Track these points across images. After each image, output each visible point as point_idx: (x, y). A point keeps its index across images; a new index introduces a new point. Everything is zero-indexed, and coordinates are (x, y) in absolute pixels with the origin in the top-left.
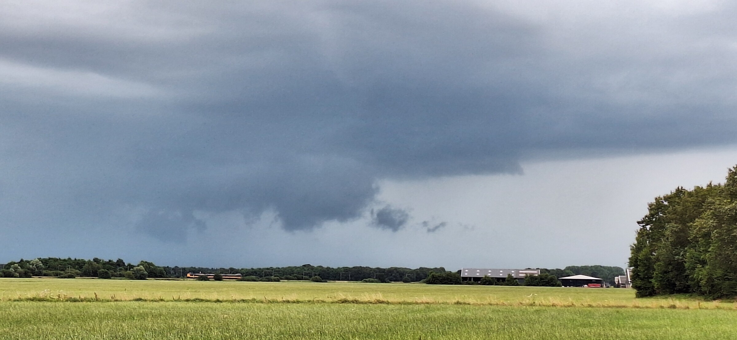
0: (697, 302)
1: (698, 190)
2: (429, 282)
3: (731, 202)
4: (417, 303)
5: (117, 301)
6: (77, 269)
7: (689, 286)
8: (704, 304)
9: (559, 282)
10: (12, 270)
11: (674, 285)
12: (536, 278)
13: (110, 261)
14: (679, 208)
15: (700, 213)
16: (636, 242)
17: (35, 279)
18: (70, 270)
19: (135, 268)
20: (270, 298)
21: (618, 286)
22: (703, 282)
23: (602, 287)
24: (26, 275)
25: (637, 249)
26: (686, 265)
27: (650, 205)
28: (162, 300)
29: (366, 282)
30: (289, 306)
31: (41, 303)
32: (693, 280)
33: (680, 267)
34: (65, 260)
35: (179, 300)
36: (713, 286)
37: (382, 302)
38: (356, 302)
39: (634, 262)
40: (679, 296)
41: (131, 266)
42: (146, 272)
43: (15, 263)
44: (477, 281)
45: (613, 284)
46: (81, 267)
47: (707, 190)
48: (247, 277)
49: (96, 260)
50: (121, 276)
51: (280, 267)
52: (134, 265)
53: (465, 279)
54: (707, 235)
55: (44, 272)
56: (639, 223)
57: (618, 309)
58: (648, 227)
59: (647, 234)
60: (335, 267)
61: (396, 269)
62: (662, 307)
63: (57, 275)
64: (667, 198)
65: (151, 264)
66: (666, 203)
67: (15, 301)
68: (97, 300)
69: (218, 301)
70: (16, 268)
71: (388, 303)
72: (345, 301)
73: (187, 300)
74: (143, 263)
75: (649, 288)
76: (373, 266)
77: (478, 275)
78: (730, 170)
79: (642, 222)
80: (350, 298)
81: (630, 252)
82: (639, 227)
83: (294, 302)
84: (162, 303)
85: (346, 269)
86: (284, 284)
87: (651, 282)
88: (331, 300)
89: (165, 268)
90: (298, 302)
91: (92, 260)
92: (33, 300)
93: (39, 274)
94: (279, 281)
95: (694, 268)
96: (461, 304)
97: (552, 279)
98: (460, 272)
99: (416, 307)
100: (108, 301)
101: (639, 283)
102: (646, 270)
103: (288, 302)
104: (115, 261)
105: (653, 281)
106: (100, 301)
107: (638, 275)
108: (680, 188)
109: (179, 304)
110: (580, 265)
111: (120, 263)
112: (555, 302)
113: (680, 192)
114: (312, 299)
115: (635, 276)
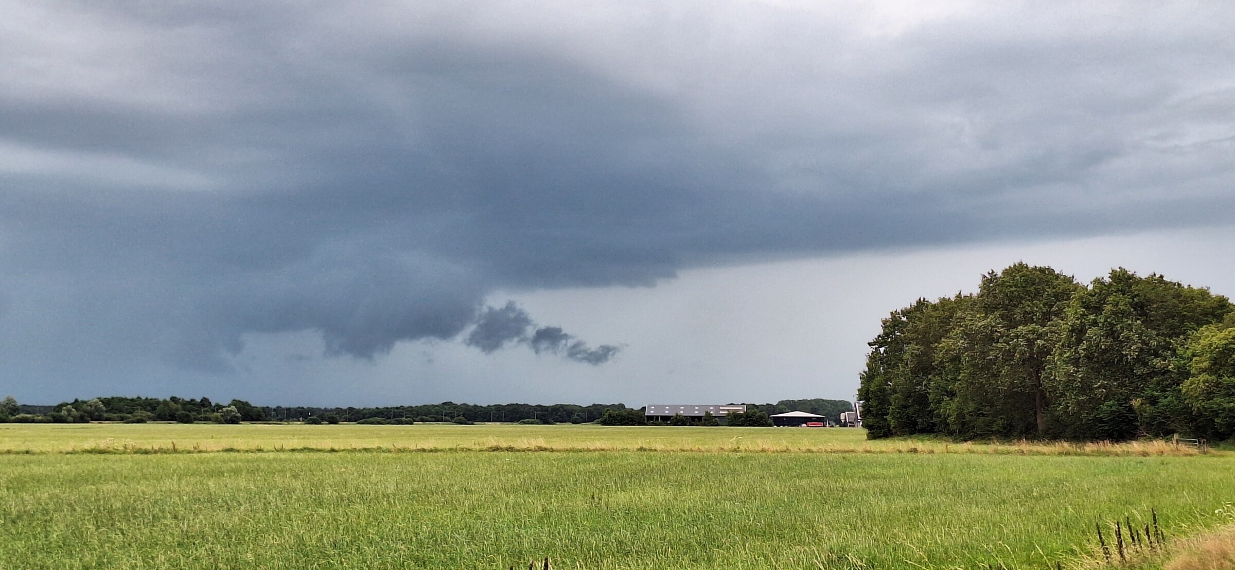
0: (944, 444)
1: (944, 302)
2: (604, 423)
3: (986, 317)
4: (589, 450)
5: (200, 452)
6: (149, 411)
7: (934, 424)
8: (953, 447)
9: (770, 421)
10: (64, 413)
11: (916, 423)
12: (741, 416)
13: (192, 400)
14: (921, 326)
15: (947, 331)
16: (867, 369)
17: (94, 425)
18: (139, 413)
19: (224, 409)
20: (400, 445)
21: (845, 425)
22: (951, 419)
23: (824, 426)
24: (82, 420)
25: (868, 378)
26: (930, 397)
27: (885, 322)
28: (260, 450)
29: (525, 423)
30: (425, 454)
31: (103, 456)
32: (939, 416)
33: (922, 399)
34: (132, 400)
35: (282, 450)
36: (963, 424)
37: (546, 449)
38: (510, 449)
39: (864, 394)
40: (921, 437)
41: (219, 407)
42: (239, 415)
43: (67, 404)
44: (666, 420)
45: (838, 422)
46: (154, 409)
47: (955, 302)
48: (371, 419)
49: (174, 399)
50: (207, 420)
51: (414, 406)
52: (226, 404)
53: (650, 418)
54: (956, 359)
55: (105, 415)
56: (870, 344)
57: (844, 455)
58: (882, 350)
59: (881, 359)
60: (485, 405)
61: (562, 406)
62: (900, 451)
63: (123, 420)
64: (904, 313)
65: (246, 404)
66: (904, 319)
67: (67, 453)
68: (175, 451)
69: (333, 450)
70: (69, 411)
71: (552, 450)
72: (496, 449)
73: (293, 450)
74: (235, 403)
75: (883, 427)
76: (533, 403)
77: (667, 413)
78: (984, 277)
79: (875, 343)
80: (504, 445)
81: (860, 381)
82: (870, 350)
83: (431, 451)
84: (259, 454)
85: (498, 408)
86: (418, 427)
87: (886, 419)
88: (478, 448)
89: (263, 408)
90: (436, 450)
91: (168, 399)
92: (90, 452)
93: (99, 419)
94: (411, 424)
95: (939, 402)
96: (645, 450)
97: (762, 417)
98: (644, 408)
99: (588, 455)
100: (189, 452)
101: (871, 420)
102: (880, 403)
103: (424, 450)
104: (198, 400)
105: (888, 417)
106: (179, 453)
107: (870, 411)
108: (922, 300)
109: (283, 456)
110: (796, 399)
111: (205, 402)
112: (766, 447)
113: (921, 304)
114: (454, 447)
115: (866, 412)
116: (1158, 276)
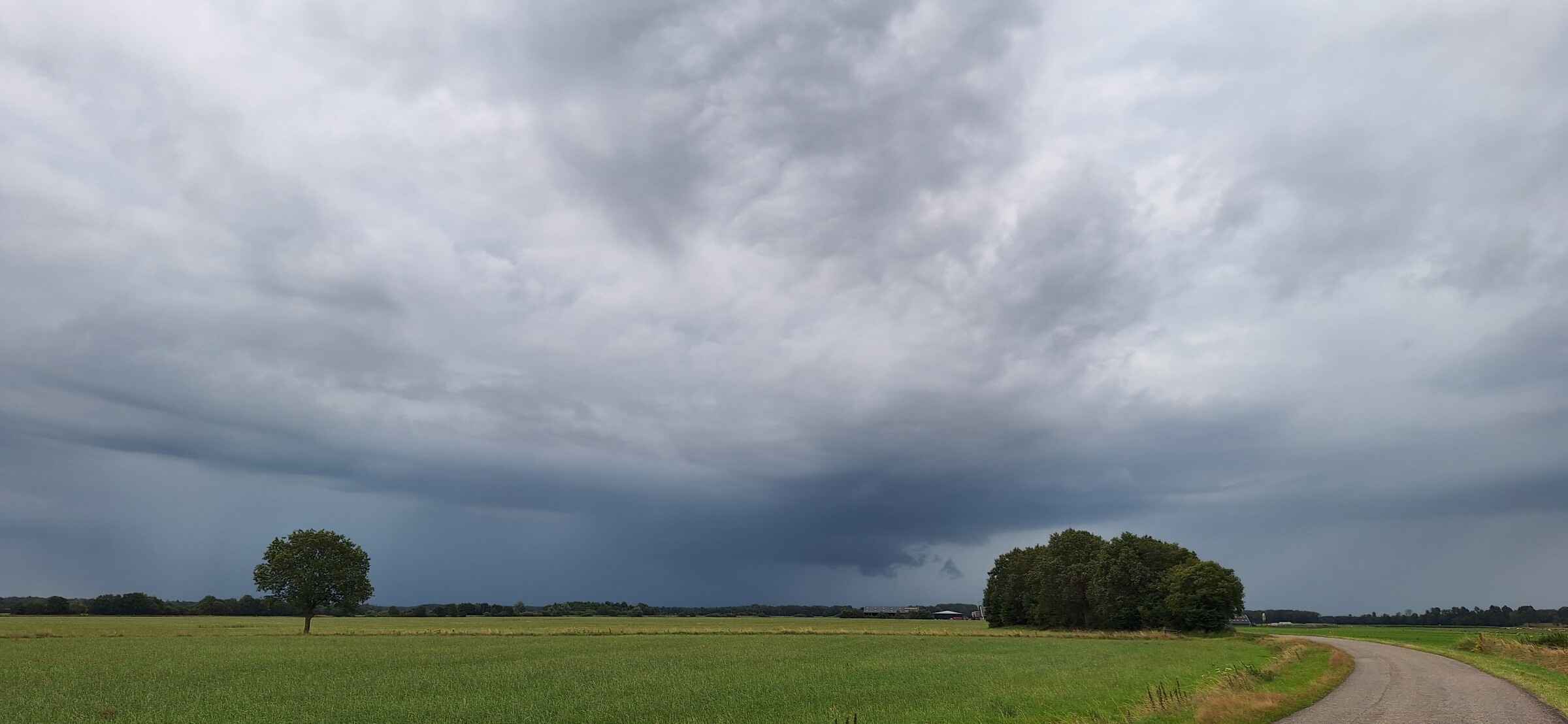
0: (1034, 631)
1: (1029, 549)
2: (842, 617)
3: (1053, 559)
4: (837, 634)
5: (625, 634)
6: (594, 609)
7: (1026, 620)
8: (1039, 633)
9: (933, 616)
10: (549, 610)
11: (1016, 619)
12: (916, 613)
13: (617, 603)
14: (1017, 563)
15: (1032, 567)
16: (987, 588)
17: (565, 617)
18: (589, 611)
19: (634, 609)
20: (732, 630)
21: (974, 619)
22: (1036, 617)
23: (963, 619)
24: (558, 615)
25: (988, 592)
26: (1024, 604)
27: (996, 561)
28: (656, 633)
29: (797, 616)
30: (746, 636)
31: (572, 637)
32: (1029, 615)
33: (1019, 605)
34: (585, 603)
35: (669, 633)
36: (1043, 619)
37: (813, 633)
38: (793, 633)
39: (987, 602)
40: (1019, 626)
41: (632, 607)
42: (641, 611)
43: (550, 606)
44: (875, 615)
45: (970, 617)
46: (596, 609)
47: (1036, 550)
48: (713, 614)
49: (607, 603)
50: (625, 614)
52: (635, 606)
53: (866, 614)
54: (1038, 583)
55: (571, 612)
56: (989, 573)
57: (976, 636)
58: (996, 576)
59: (995, 582)
60: (775, 606)
61: (817, 607)
62: (1010, 636)
63: (580, 615)
64: (1007, 556)
65: (645, 605)
66: (1007, 559)
67: (553, 635)
68: (611, 634)
69: (696, 633)
70: (552, 610)
71: (817, 634)
72: (786, 633)
73: (674, 633)
74: (640, 605)
75: (997, 621)
76: (802, 605)
77: (875, 611)
78: (1051, 536)
79: (991, 573)
80: (790, 630)
81: (984, 594)
82: (989, 577)
83: (750, 634)
84: (657, 636)
85: (783, 607)
86: (739, 619)
87: (999, 617)
88: (776, 632)
89: (655, 608)
90: (753, 634)
91: (604, 603)
92: (565, 634)
93: (567, 614)
94: (735, 617)
95: (1029, 607)
96: (868, 634)
97: (927, 614)
98: (862, 609)
99: (837, 637)
100: (619, 635)
101: (990, 617)
102: (996, 607)
103: (746, 633)
104: (621, 603)
105: (1000, 615)
106: (613, 635)
107: (990, 612)
108: (1016, 549)
109: (670, 637)
110: (946, 603)
111: (624, 605)
112: (935, 632)
113: (1016, 551)
114: (762, 631)
115: (988, 613)
116: (1148, 536)
